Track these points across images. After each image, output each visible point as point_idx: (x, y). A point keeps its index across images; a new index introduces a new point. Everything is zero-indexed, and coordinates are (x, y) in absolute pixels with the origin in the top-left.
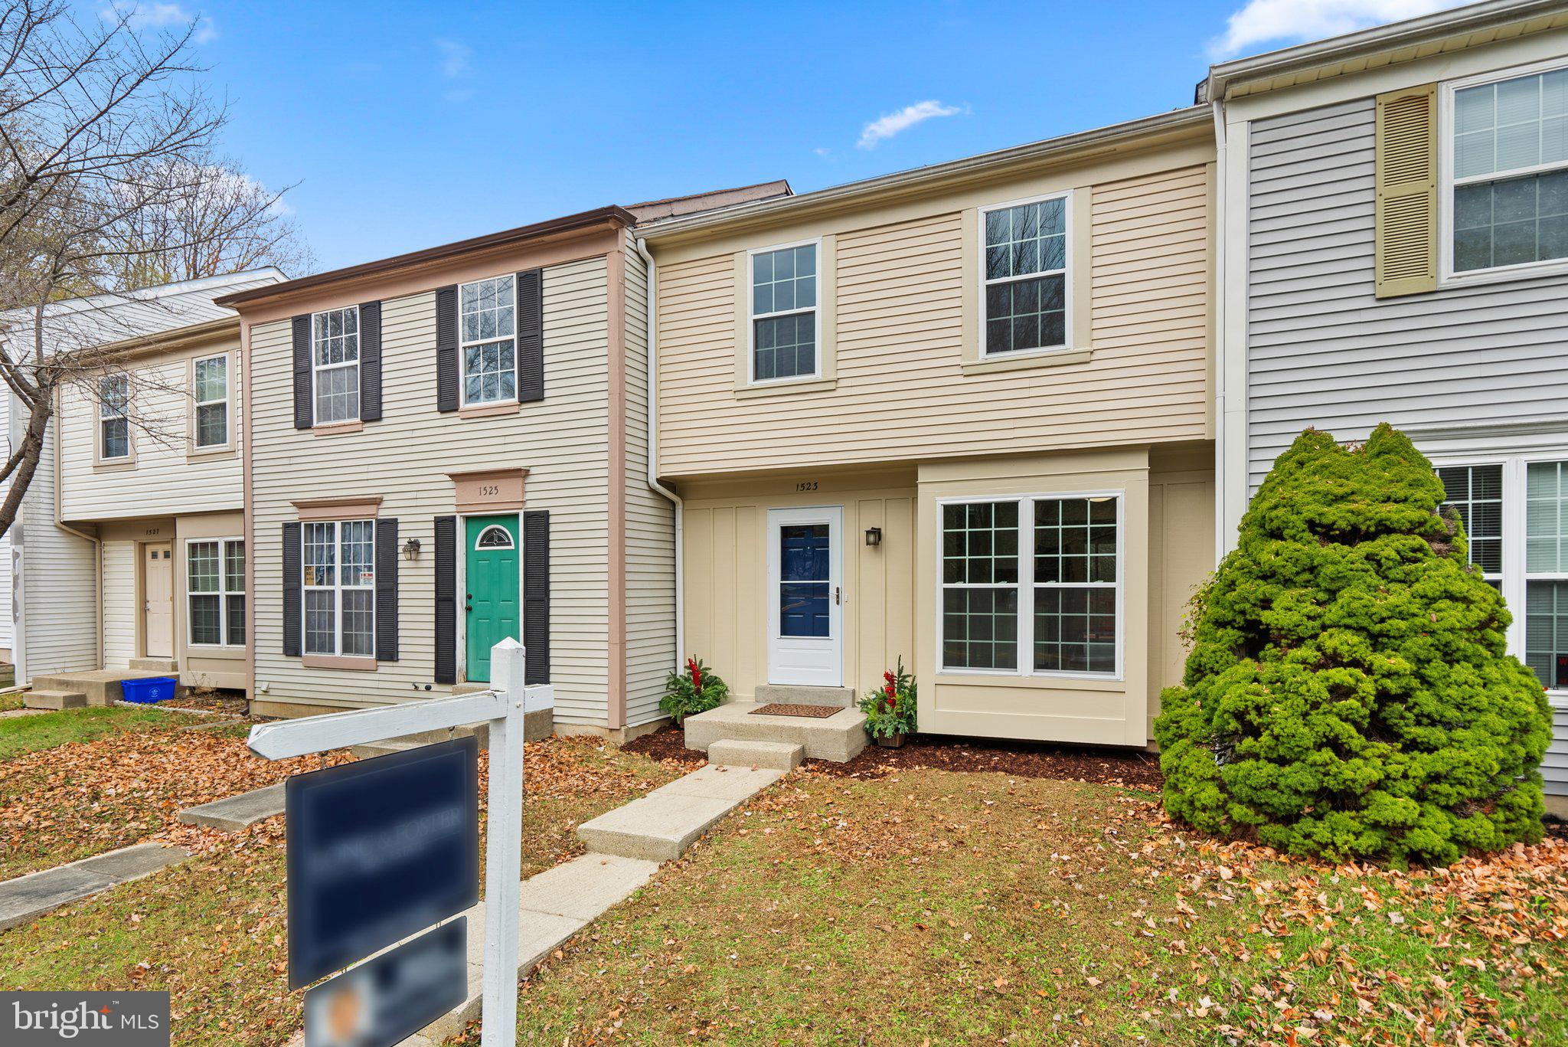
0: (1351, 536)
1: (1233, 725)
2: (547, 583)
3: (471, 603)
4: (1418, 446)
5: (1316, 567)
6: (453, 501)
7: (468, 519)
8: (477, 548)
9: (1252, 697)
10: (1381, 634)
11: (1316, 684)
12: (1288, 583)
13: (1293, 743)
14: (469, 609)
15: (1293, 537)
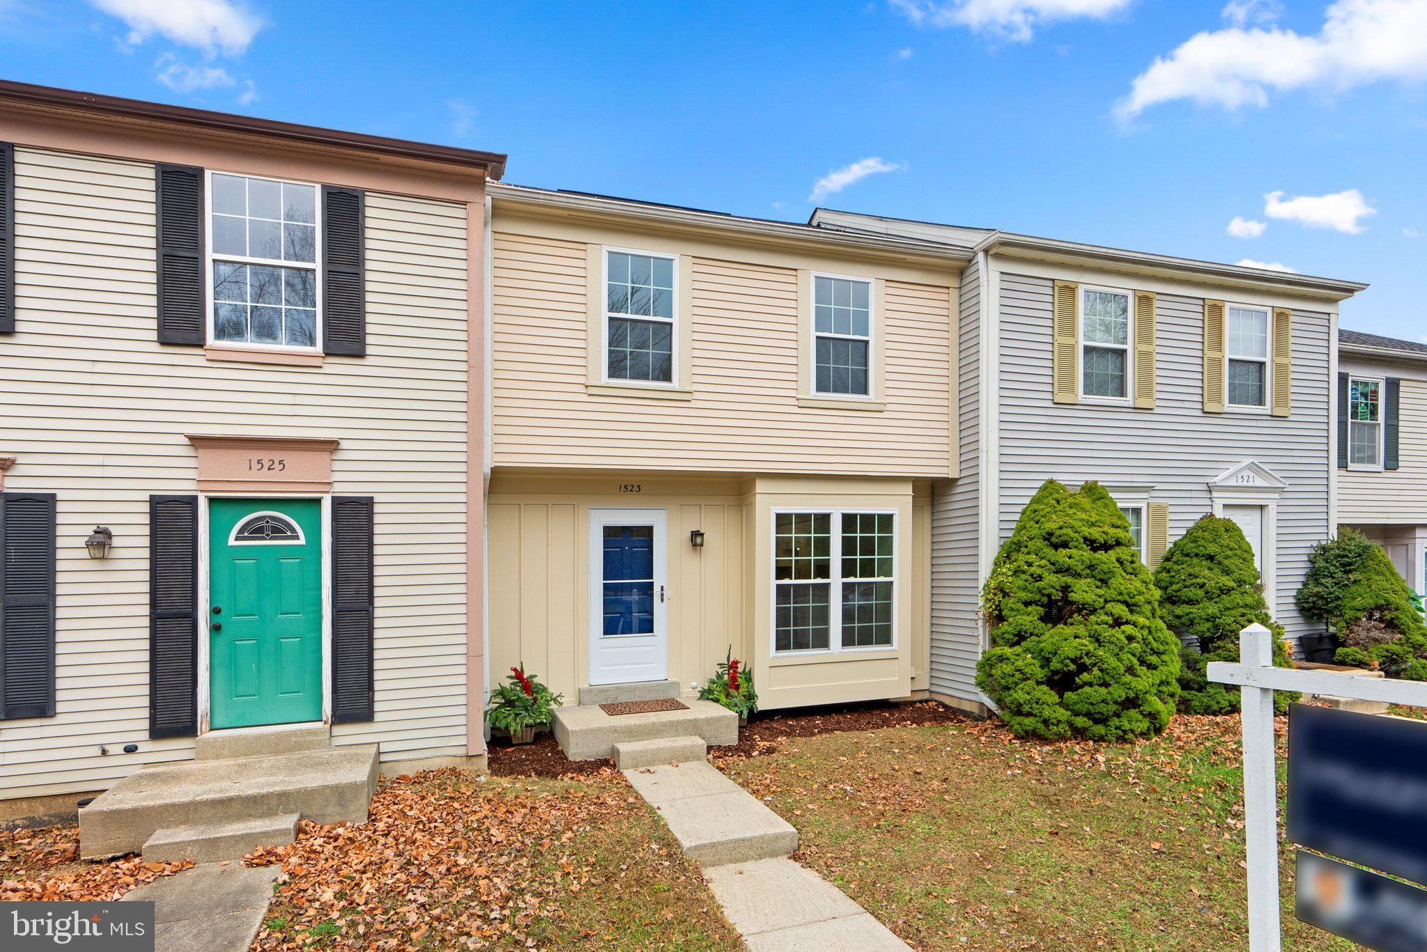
0: (1106, 547)
1: (1072, 667)
2: (371, 587)
3: (219, 619)
4: (1111, 495)
5: (1093, 566)
6: (193, 474)
7: (212, 501)
8: (232, 542)
9: (1083, 647)
10: (1134, 605)
11: (1118, 634)
12: (1077, 575)
13: (1114, 673)
14: (216, 629)
15: (1076, 547)
